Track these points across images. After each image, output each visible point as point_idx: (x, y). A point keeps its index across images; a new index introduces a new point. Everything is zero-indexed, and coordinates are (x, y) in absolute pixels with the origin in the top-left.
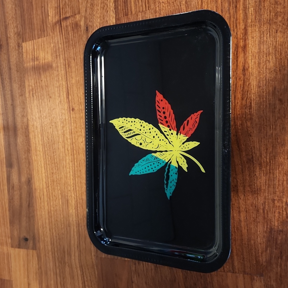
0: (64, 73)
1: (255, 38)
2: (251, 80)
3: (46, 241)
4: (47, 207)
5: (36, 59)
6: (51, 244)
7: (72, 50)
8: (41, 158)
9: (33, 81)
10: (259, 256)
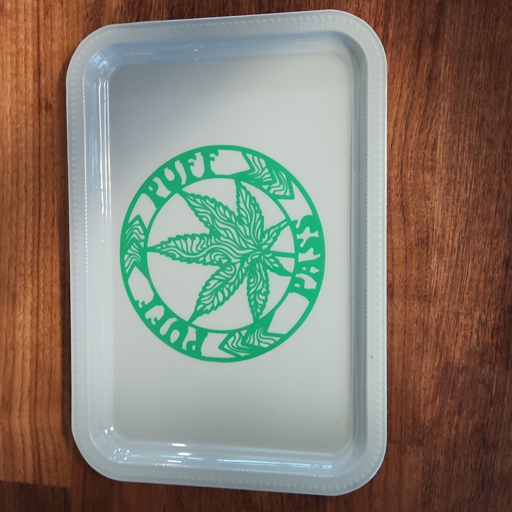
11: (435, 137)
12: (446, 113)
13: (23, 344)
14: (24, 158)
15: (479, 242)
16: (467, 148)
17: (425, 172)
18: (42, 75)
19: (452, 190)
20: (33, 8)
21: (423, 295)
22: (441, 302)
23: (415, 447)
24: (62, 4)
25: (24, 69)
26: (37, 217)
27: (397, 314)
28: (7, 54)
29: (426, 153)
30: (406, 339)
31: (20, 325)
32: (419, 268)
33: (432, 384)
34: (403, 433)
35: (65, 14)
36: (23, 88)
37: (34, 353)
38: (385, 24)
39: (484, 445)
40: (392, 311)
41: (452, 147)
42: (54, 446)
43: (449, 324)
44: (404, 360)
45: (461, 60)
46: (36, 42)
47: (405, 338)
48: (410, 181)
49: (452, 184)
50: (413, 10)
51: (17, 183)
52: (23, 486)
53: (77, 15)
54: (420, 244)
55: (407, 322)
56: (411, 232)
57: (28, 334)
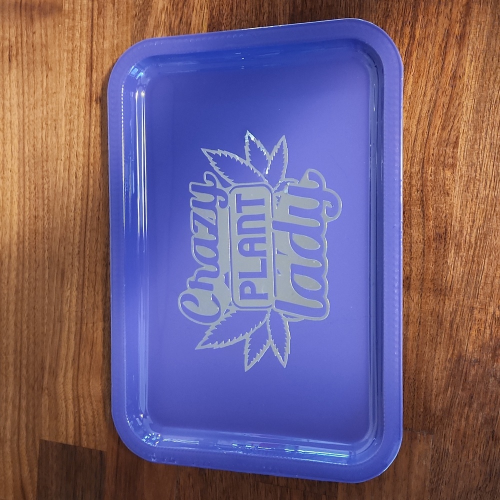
11: (457, 135)
12: (469, 111)
13: (69, 317)
14: (76, 146)
15: (496, 239)
16: (488, 146)
17: (445, 169)
18: (94, 70)
19: (472, 188)
20: (88, 9)
21: (439, 289)
22: (456, 297)
23: (425, 434)
24: (114, 5)
25: (78, 65)
26: (85, 201)
27: (413, 306)
28: (64, 50)
29: (447, 150)
30: (421, 330)
31: (67, 299)
32: (436, 262)
33: (445, 375)
34: (414, 420)
35: (116, 14)
36: (77, 82)
37: (79, 326)
38: (412, 24)
39: (493, 437)
40: (409, 302)
41: (474, 145)
42: (93, 412)
43: (463, 318)
44: (418, 350)
45: (486, 59)
46: (89, 40)
47: (419, 330)
48: (431, 178)
49: (472, 181)
50: (440, 11)
51: (68, 170)
52: (65, 446)
53: (127, 15)
54: (438, 238)
55: (422, 314)
56: (430, 227)
57: (74, 309)
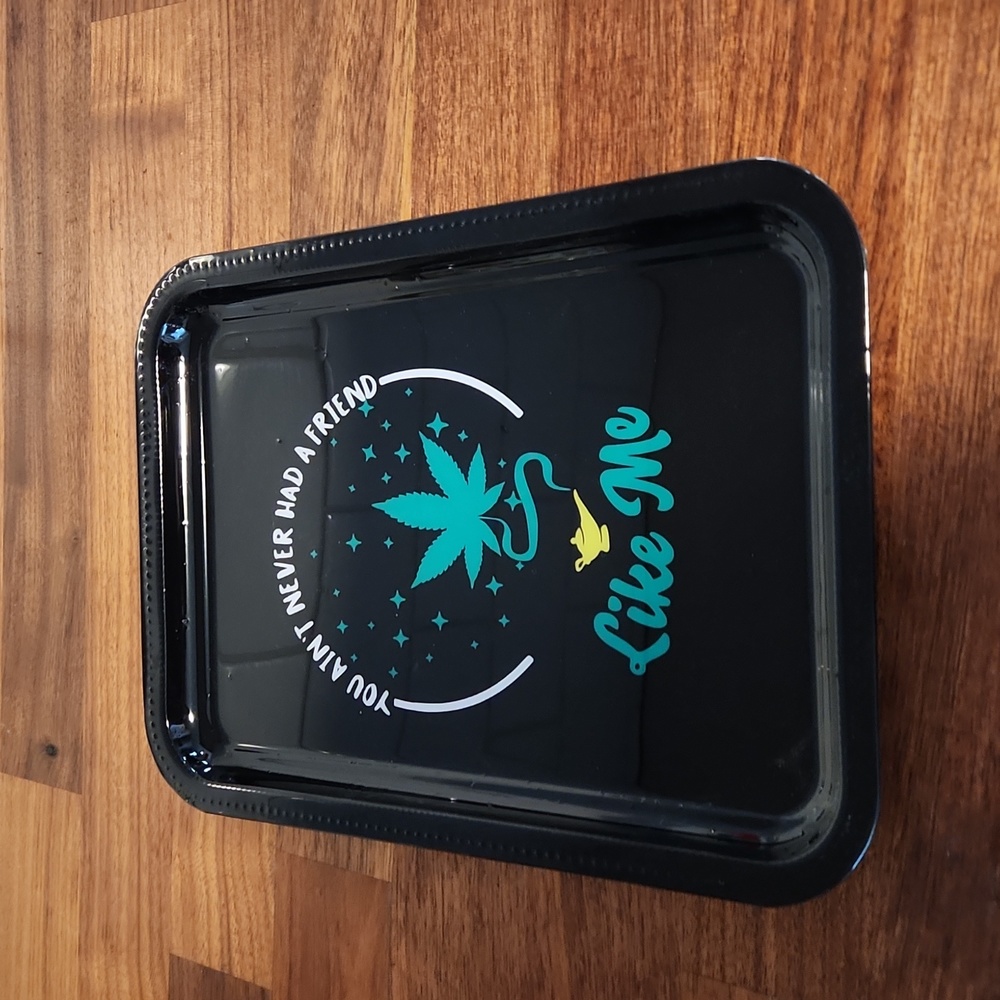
0: (223, 148)
1: (940, 64)
2: (904, 236)
3: (116, 765)
4: (128, 643)
5: (130, 88)
6: (131, 777)
7: (258, 62)
8: (120, 461)
9: (115, 169)
10: (861, 943)
